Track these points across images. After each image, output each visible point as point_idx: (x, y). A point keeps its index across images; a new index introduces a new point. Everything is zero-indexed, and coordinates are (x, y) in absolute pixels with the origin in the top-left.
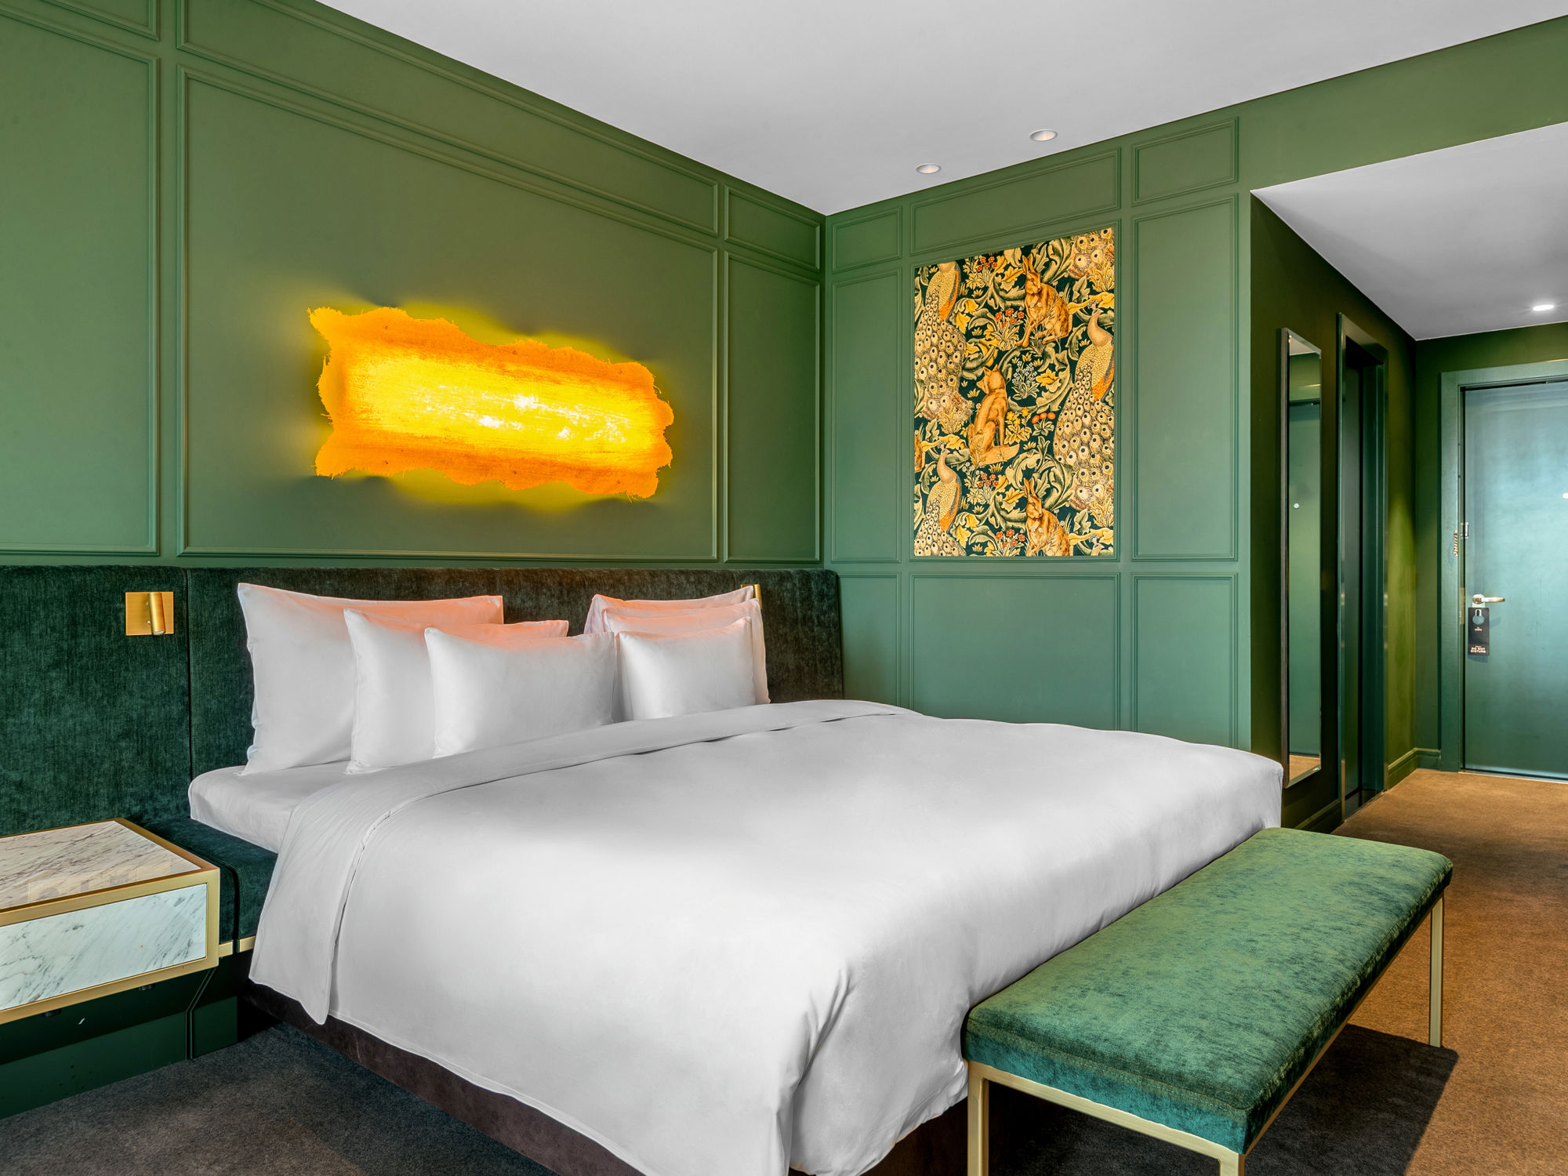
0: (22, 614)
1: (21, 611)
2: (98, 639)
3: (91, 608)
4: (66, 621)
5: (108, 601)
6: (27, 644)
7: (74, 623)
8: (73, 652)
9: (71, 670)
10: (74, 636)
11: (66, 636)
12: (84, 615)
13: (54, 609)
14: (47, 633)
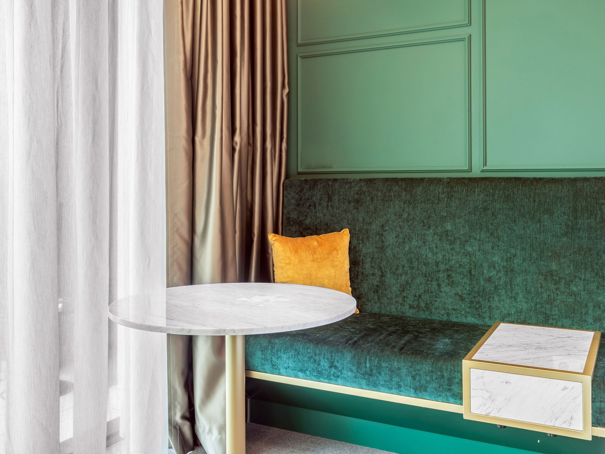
0: (549, 204)
1: (549, 203)
2: (589, 221)
3: (586, 202)
4: (571, 209)
5: (595, 198)
6: (551, 221)
7: (575, 210)
8: (575, 227)
9: (573, 238)
10: (576, 218)
11: (571, 218)
12: (581, 207)
13: (565, 202)
14: (561, 216)
